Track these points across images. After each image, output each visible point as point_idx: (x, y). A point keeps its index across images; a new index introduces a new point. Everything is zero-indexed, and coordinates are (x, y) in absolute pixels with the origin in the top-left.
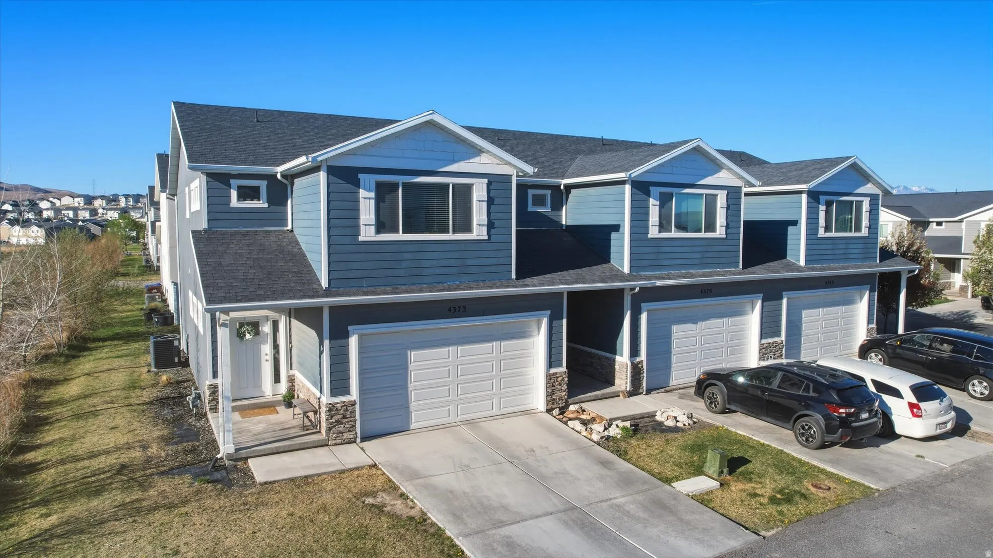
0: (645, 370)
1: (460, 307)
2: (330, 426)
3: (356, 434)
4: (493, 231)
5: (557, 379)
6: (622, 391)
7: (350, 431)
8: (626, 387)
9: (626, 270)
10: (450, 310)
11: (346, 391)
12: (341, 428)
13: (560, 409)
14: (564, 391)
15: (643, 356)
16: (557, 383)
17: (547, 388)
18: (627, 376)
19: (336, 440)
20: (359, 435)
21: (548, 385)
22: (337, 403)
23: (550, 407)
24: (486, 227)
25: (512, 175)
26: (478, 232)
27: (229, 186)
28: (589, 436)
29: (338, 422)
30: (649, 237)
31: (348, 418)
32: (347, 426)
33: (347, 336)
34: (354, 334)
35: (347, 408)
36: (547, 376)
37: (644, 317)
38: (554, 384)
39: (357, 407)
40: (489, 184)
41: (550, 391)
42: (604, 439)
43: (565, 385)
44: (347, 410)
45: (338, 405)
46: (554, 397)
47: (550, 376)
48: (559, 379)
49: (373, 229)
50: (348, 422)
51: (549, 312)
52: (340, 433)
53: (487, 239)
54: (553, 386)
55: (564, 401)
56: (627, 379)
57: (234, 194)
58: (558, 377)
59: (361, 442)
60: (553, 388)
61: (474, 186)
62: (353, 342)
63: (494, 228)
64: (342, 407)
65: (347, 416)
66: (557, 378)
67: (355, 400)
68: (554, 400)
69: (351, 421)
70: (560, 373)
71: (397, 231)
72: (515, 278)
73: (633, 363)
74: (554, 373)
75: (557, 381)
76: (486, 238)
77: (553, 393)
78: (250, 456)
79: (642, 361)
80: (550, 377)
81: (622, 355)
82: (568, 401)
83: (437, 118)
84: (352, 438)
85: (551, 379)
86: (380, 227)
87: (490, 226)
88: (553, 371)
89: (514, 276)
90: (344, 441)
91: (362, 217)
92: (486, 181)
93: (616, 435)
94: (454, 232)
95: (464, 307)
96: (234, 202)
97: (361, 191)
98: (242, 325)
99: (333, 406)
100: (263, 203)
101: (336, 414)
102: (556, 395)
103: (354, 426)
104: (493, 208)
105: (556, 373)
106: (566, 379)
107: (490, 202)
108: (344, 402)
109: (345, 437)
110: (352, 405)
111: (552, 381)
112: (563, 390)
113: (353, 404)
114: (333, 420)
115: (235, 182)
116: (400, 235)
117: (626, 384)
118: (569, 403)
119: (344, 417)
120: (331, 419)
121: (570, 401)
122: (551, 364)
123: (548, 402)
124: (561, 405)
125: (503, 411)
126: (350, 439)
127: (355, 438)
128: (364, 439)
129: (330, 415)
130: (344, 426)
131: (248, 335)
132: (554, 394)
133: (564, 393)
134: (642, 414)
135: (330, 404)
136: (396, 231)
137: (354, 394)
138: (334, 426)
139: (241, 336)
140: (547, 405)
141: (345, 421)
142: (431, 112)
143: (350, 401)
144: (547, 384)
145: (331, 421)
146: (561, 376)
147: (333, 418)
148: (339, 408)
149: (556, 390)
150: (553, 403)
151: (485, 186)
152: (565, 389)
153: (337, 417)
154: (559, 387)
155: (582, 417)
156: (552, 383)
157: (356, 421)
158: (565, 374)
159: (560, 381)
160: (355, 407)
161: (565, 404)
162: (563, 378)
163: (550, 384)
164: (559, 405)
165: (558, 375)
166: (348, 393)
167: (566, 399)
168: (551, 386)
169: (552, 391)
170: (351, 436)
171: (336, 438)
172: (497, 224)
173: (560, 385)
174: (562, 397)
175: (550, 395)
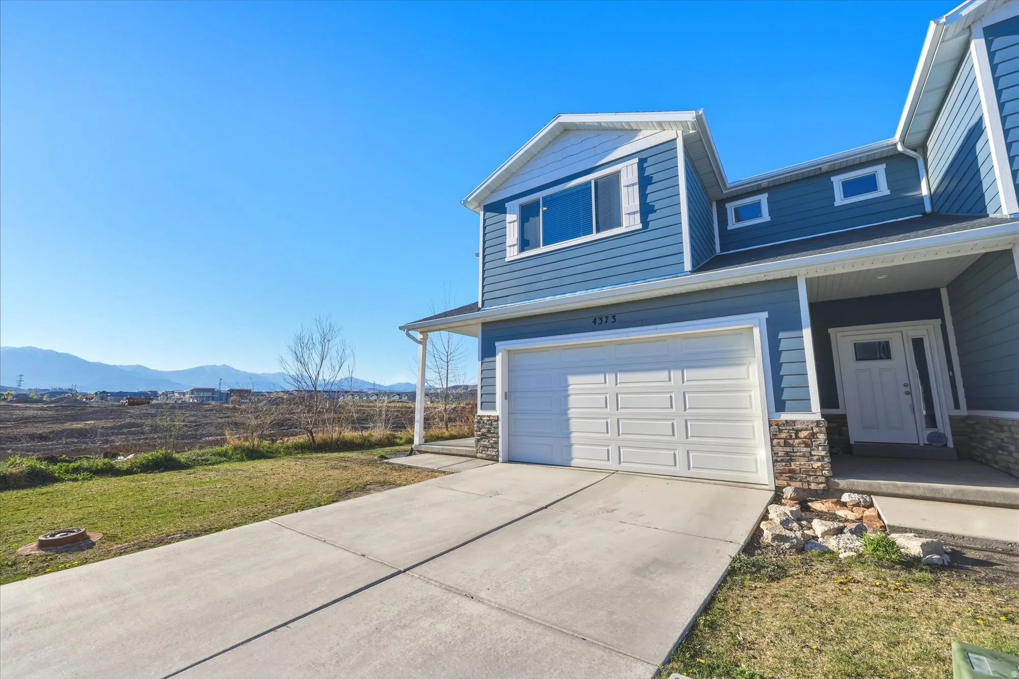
1: (607, 317)
2: (478, 438)
3: (498, 451)
4: (650, 217)
5: (796, 434)
7: (492, 447)
10: (595, 322)
11: (492, 406)
12: (486, 442)
14: (819, 460)
16: (797, 441)
17: (772, 446)
19: (482, 453)
20: (501, 454)
21: (775, 441)
22: (484, 416)
23: (782, 483)
24: (639, 214)
25: (675, 139)
26: (630, 222)
29: (484, 436)
31: (493, 433)
32: (491, 441)
33: (494, 355)
34: (500, 349)
35: (491, 423)
36: (770, 425)
38: (791, 441)
39: (500, 423)
40: (641, 162)
41: (781, 454)
43: (820, 448)
44: (491, 425)
46: (794, 467)
47: (777, 425)
48: (803, 434)
49: (517, 248)
50: (492, 437)
51: (765, 315)
52: (485, 447)
53: (641, 227)
55: (822, 479)
58: (801, 430)
59: (503, 463)
60: (788, 449)
61: (622, 171)
62: (499, 358)
63: (654, 212)
64: (488, 420)
65: (492, 431)
67: (498, 416)
68: (792, 471)
69: (494, 437)
70: (803, 422)
72: (690, 269)
74: (787, 422)
75: (797, 437)
76: (640, 226)
77: (790, 457)
80: (776, 430)
82: (838, 484)
84: (495, 456)
85: (780, 431)
86: (524, 246)
87: (646, 210)
88: (785, 417)
89: (688, 266)
90: (488, 456)
91: (508, 240)
92: (636, 161)
93: (841, 550)
94: (598, 231)
95: (614, 317)
99: (481, 419)
101: (483, 427)
102: (798, 463)
103: (497, 443)
104: (650, 189)
105: (794, 422)
106: (822, 437)
107: (644, 181)
108: (489, 416)
109: (489, 452)
110: (496, 421)
111: (785, 435)
112: (815, 458)
113: (497, 419)
114: (481, 433)
116: (540, 248)
119: (489, 432)
121: (842, 483)
122: (779, 403)
123: (777, 475)
124: (813, 486)
125: (693, 472)
126: (493, 456)
127: (498, 456)
128: (506, 460)
129: (478, 426)
130: (489, 441)
132: (791, 460)
133: (820, 464)
135: (479, 416)
136: (537, 246)
137: (498, 411)
138: (482, 439)
140: (776, 478)
141: (489, 435)
143: (494, 417)
144: (772, 440)
145: (479, 433)
146: (806, 430)
147: (481, 430)
148: (486, 421)
149: (798, 454)
150: (789, 476)
151: (636, 167)
152: (823, 457)
153: (483, 430)
154: (805, 450)
155: (837, 512)
156: (785, 439)
157: (498, 438)
158: (817, 426)
159: (805, 438)
160: (498, 423)
161: (822, 486)
162: (813, 435)
163: (779, 440)
164: (809, 485)
165: (798, 426)
166: (494, 408)
167: (827, 478)
168: (782, 444)
169: (787, 454)
170: (494, 453)
171: (482, 451)
172: (657, 205)
173: (807, 445)
174: (815, 470)
175: (782, 461)
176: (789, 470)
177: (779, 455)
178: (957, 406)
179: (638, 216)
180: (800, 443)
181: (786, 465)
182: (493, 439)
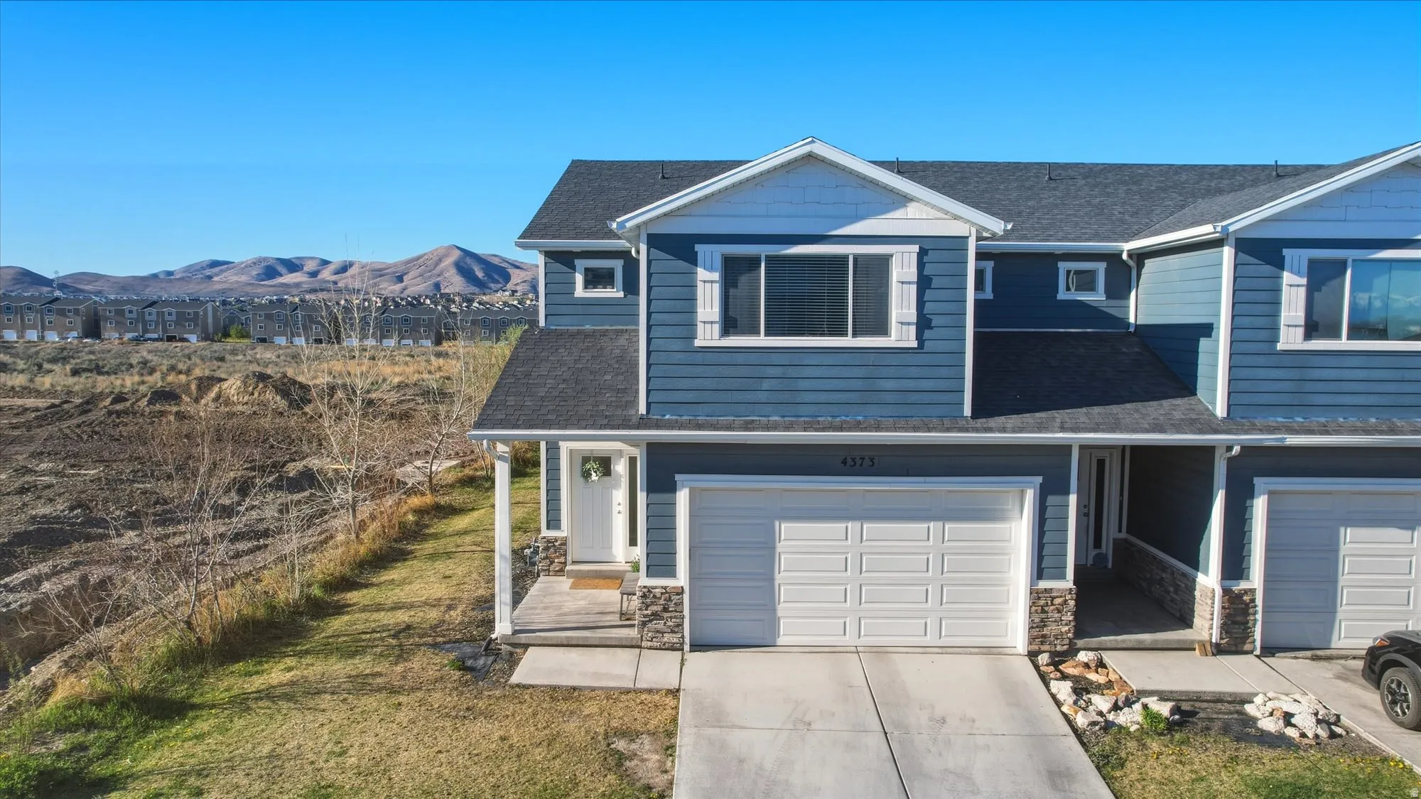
0: (1260, 609)
1: (863, 459)
2: (644, 619)
3: (683, 637)
4: (927, 334)
5: (1052, 601)
6: (1199, 642)
7: (673, 632)
8: (1211, 634)
9: (1220, 410)
10: (844, 462)
11: (670, 571)
12: (660, 625)
13: (1054, 654)
14: (1066, 625)
15: (1256, 579)
16: (1052, 608)
17: (1030, 613)
18: (1212, 614)
19: (651, 641)
20: (687, 640)
21: (1033, 608)
22: (656, 587)
23: (1035, 648)
24: (915, 327)
25: (968, 237)
26: (900, 334)
27: (573, 268)
28: (1074, 715)
29: (656, 616)
30: (1278, 349)
31: (672, 611)
32: (670, 623)
33: (672, 489)
34: (683, 487)
35: (670, 597)
36: (1031, 593)
37: (1260, 507)
38: (1046, 609)
39: (686, 597)
40: (922, 253)
41: (1037, 620)
42: (1097, 728)
43: (1069, 614)
44: (670, 600)
45: (657, 590)
46: (1045, 631)
47: (1037, 593)
48: (1058, 601)
49: (717, 328)
50: (671, 618)
51: (1039, 479)
52: (658, 632)
53: (916, 346)
54: (1043, 611)
55: (1067, 641)
56: (1212, 619)
57: (579, 279)
58: (1056, 597)
59: (690, 652)
60: (1044, 616)
61: (894, 258)
62: (682, 498)
63: (931, 328)
64: (662, 593)
65: (671, 609)
66: (1053, 598)
67: (682, 587)
68: (1044, 636)
69: (675, 617)
70: (1060, 590)
71: (757, 333)
72: (970, 415)
73: (1226, 592)
74: (1046, 589)
75: (1052, 604)
76: (914, 344)
77: (1043, 623)
78: (531, 642)
79: (1253, 591)
80: (1035, 595)
81: (1206, 572)
82: (1076, 643)
83: (820, 149)
84: (677, 643)
85: (1039, 598)
86: (729, 325)
87: (923, 324)
88: (1043, 584)
89: (967, 411)
90: (664, 644)
91: (700, 310)
92: (916, 248)
93: (1129, 724)
94: (855, 335)
95: (872, 460)
96: (580, 291)
97: (700, 270)
98: (586, 460)
99: (649, 591)
100: (617, 291)
101: (652, 603)
102: (1049, 628)
103: (680, 625)
104: (929, 295)
105: (1051, 589)
106: (1072, 603)
107: (924, 283)
108: (665, 588)
109: (665, 639)
110: (678, 594)
111: (1042, 602)
112: (1064, 623)
113: (680, 592)
114: (649, 612)
115: (581, 264)
116: (761, 338)
117: (1211, 628)
118: (1077, 647)
119: (665, 610)
120: (646, 610)
121: (1081, 643)
122: (1040, 571)
123: (1032, 640)
124: (1059, 648)
125: (945, 641)
126: (674, 644)
127: (682, 644)
128: (697, 647)
129: (643, 603)
130: (665, 623)
131: (594, 474)
132: (1045, 626)
133: (1067, 628)
134: (1220, 693)
135: (645, 587)
136: (754, 331)
137: (682, 579)
138: (650, 621)
139: (586, 475)
140: (1030, 644)
141: (666, 615)
142: (810, 139)
143: (674, 588)
144: (1031, 607)
145: (646, 612)
146: (1061, 597)
147: (649, 609)
148: (658, 595)
149: (1051, 620)
150: (1041, 641)
151: (914, 258)
152: (1070, 621)
153: (655, 608)
154: (1056, 615)
155: (1088, 676)
156: (1042, 607)
157: (683, 618)
158: (1070, 593)
159: (1059, 604)
160: (682, 597)
161: (1065, 647)
162: (1066, 601)
163: (1036, 608)
164: (1056, 647)
165: (1054, 594)
166: (672, 574)
167: (1070, 639)
168: (1039, 611)
169: (1042, 621)
170: (675, 640)
171: (652, 639)
172: (936, 321)
173: (1059, 611)
174: (1062, 633)
175: (1037, 627)
176: (1042, 635)
177: (1035, 621)
178: (1120, 531)
179: (914, 329)
180: (1054, 610)
181: (1039, 631)
182: (673, 620)
